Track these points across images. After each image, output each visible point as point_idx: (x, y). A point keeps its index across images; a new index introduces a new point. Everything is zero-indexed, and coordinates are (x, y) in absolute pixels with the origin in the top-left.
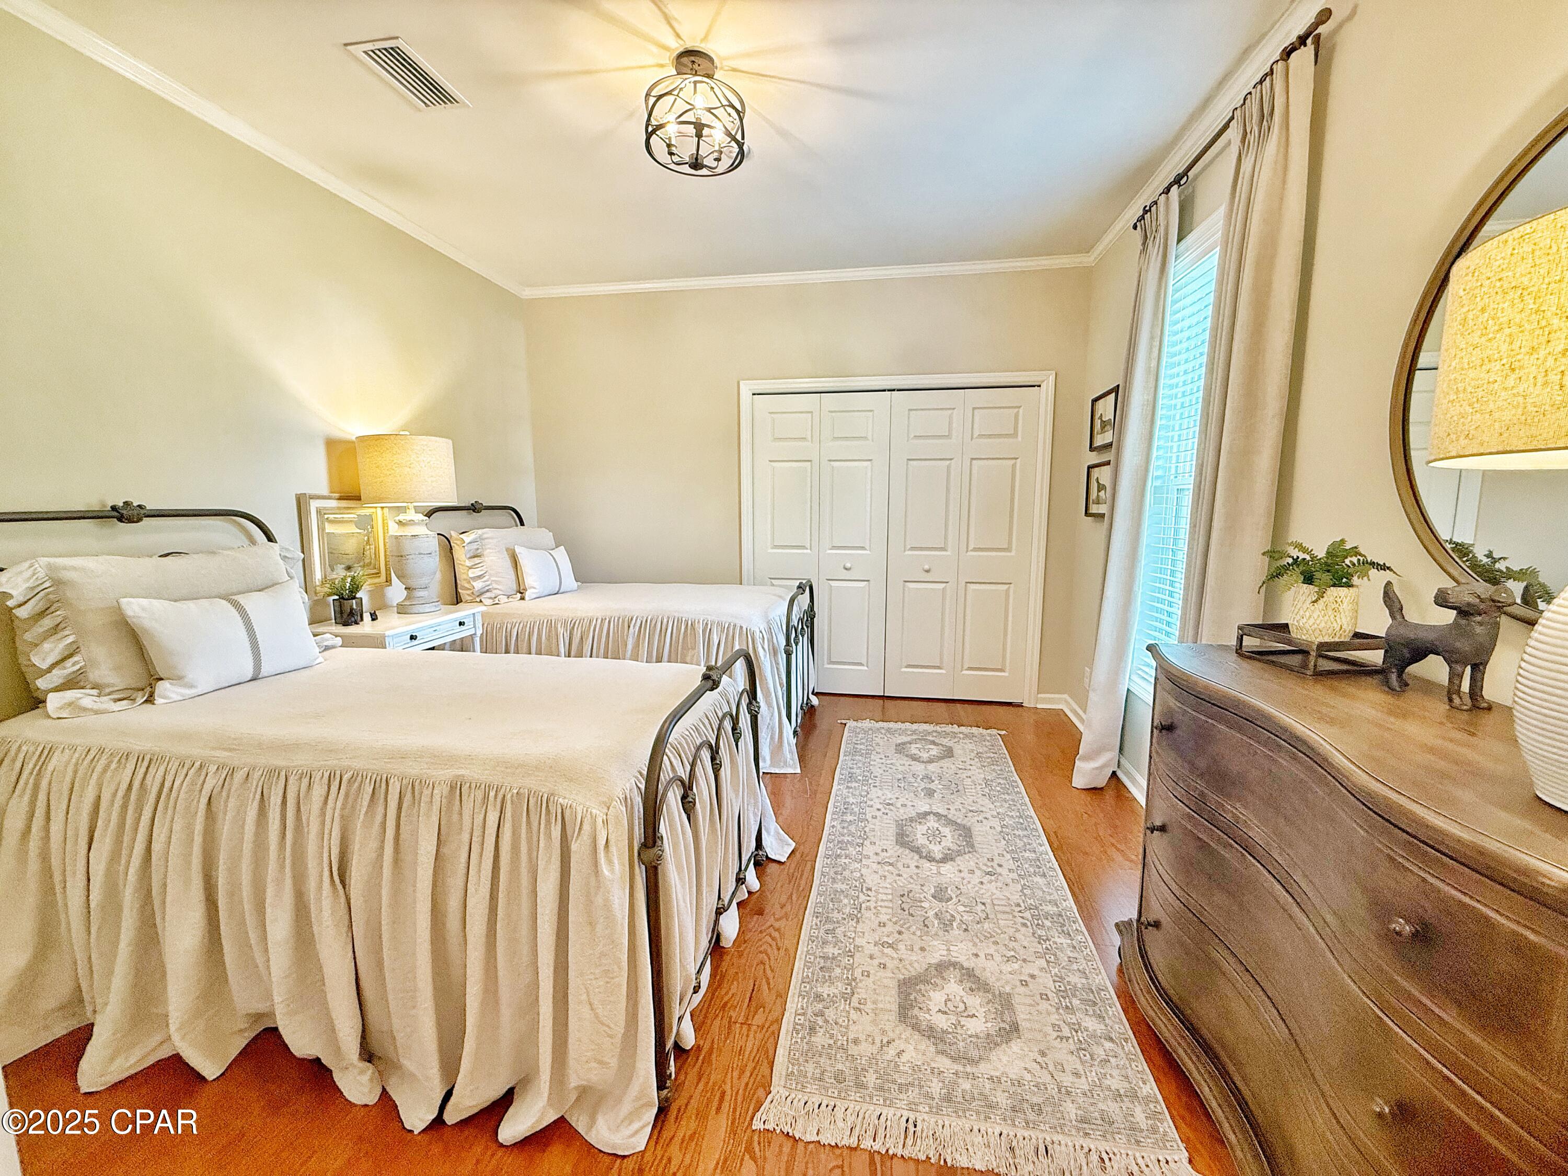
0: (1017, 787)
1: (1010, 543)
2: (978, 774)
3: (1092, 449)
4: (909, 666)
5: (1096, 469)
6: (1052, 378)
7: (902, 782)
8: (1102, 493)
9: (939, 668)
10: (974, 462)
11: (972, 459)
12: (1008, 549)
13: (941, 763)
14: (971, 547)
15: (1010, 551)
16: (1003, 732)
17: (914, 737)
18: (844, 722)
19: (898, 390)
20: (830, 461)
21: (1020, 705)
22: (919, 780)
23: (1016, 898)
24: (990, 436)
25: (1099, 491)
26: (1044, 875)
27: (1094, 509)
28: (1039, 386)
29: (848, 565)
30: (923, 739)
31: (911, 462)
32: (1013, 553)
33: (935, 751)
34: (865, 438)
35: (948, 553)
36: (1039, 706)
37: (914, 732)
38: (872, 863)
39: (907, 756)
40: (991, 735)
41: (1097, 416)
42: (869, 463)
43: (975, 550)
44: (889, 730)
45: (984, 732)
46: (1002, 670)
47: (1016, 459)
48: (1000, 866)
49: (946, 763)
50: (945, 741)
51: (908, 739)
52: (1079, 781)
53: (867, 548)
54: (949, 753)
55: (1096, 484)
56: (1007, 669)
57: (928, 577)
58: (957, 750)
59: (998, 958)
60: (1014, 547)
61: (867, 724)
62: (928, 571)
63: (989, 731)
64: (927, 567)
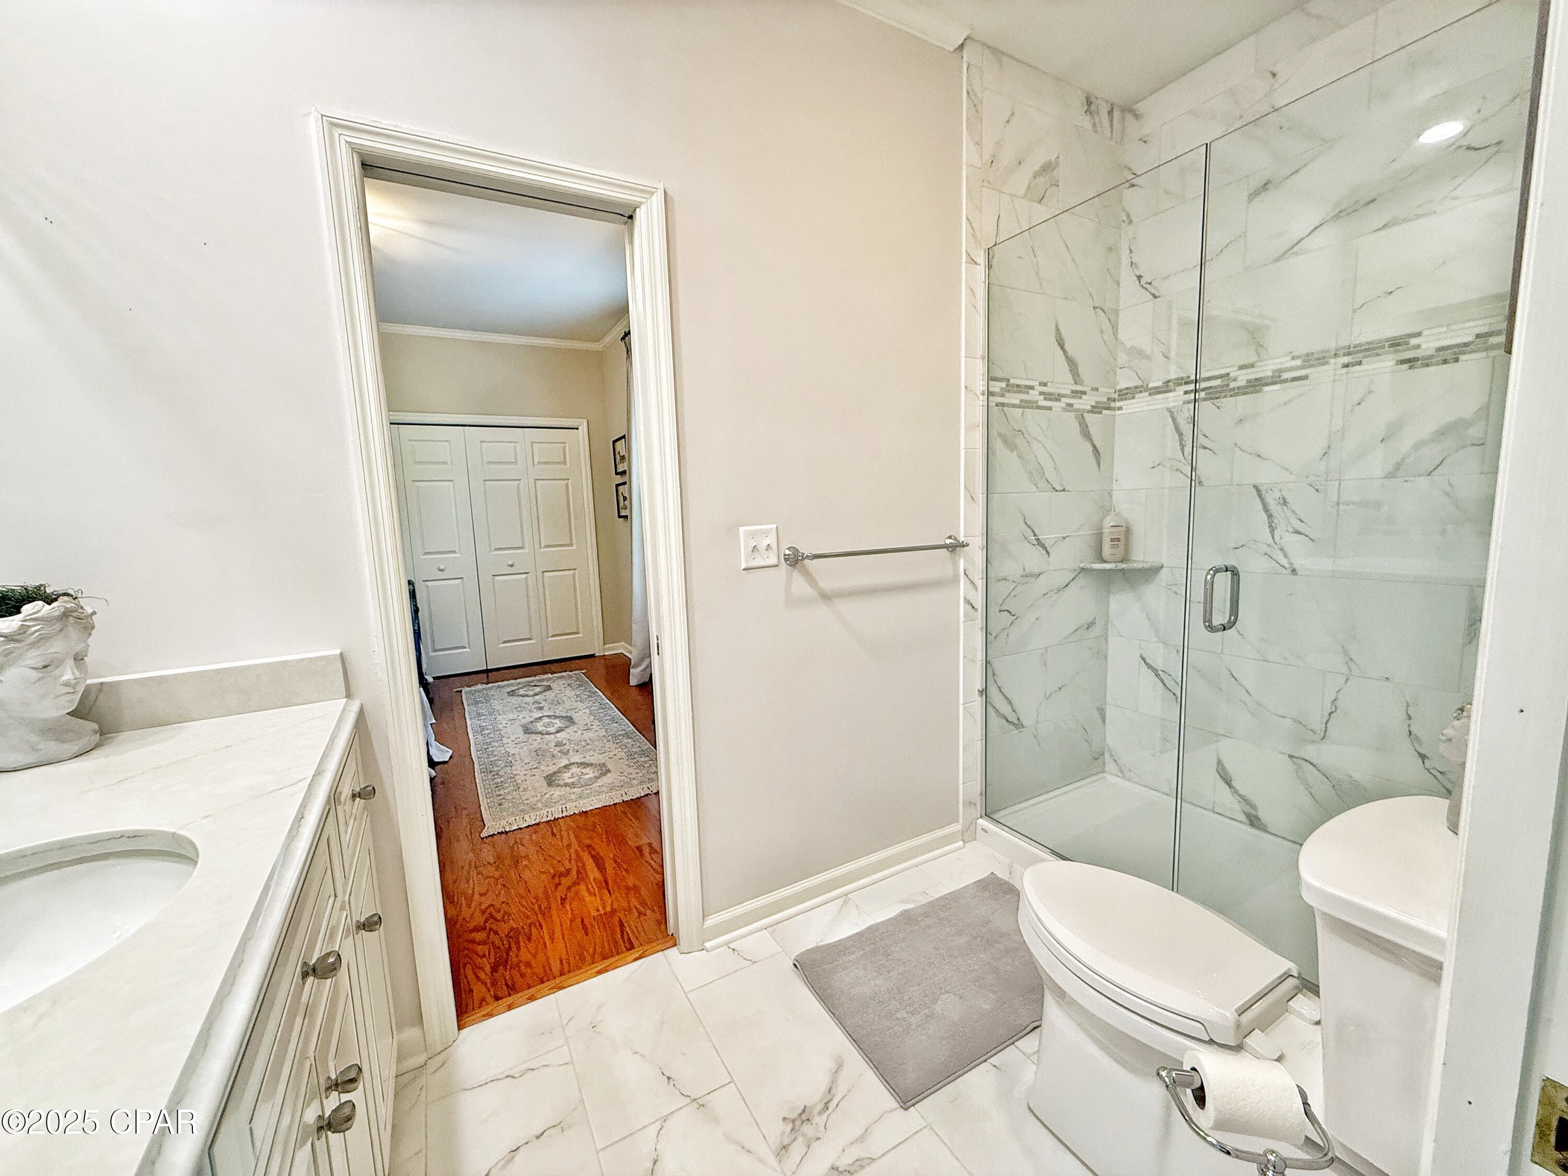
0: (597, 693)
1: (571, 540)
2: (569, 692)
3: (617, 474)
4: (505, 642)
5: (621, 487)
6: (585, 424)
7: (519, 708)
8: (626, 502)
9: (529, 639)
10: (537, 482)
11: (535, 480)
12: (571, 545)
13: (544, 694)
14: (543, 544)
15: (572, 546)
16: (584, 671)
17: (520, 686)
18: (459, 689)
19: (469, 426)
20: (414, 481)
21: (593, 656)
22: (531, 704)
23: (604, 734)
24: (546, 463)
25: (624, 501)
26: (617, 722)
27: (623, 513)
28: (577, 429)
29: (442, 567)
30: (528, 685)
31: (487, 482)
32: (574, 547)
33: (538, 689)
34: (444, 463)
35: (526, 551)
36: (606, 654)
37: (519, 683)
38: (512, 745)
39: (517, 696)
40: (575, 674)
41: (617, 452)
42: (451, 483)
43: (546, 546)
44: (499, 687)
45: (570, 673)
46: (578, 633)
47: (568, 479)
48: (592, 725)
49: (547, 693)
50: (545, 683)
51: (516, 688)
52: (633, 681)
53: (457, 551)
54: (549, 688)
55: (622, 497)
56: (581, 630)
57: (512, 570)
58: (554, 686)
59: (596, 754)
60: (574, 542)
61: (479, 687)
62: (512, 566)
63: (574, 672)
64: (510, 563)
